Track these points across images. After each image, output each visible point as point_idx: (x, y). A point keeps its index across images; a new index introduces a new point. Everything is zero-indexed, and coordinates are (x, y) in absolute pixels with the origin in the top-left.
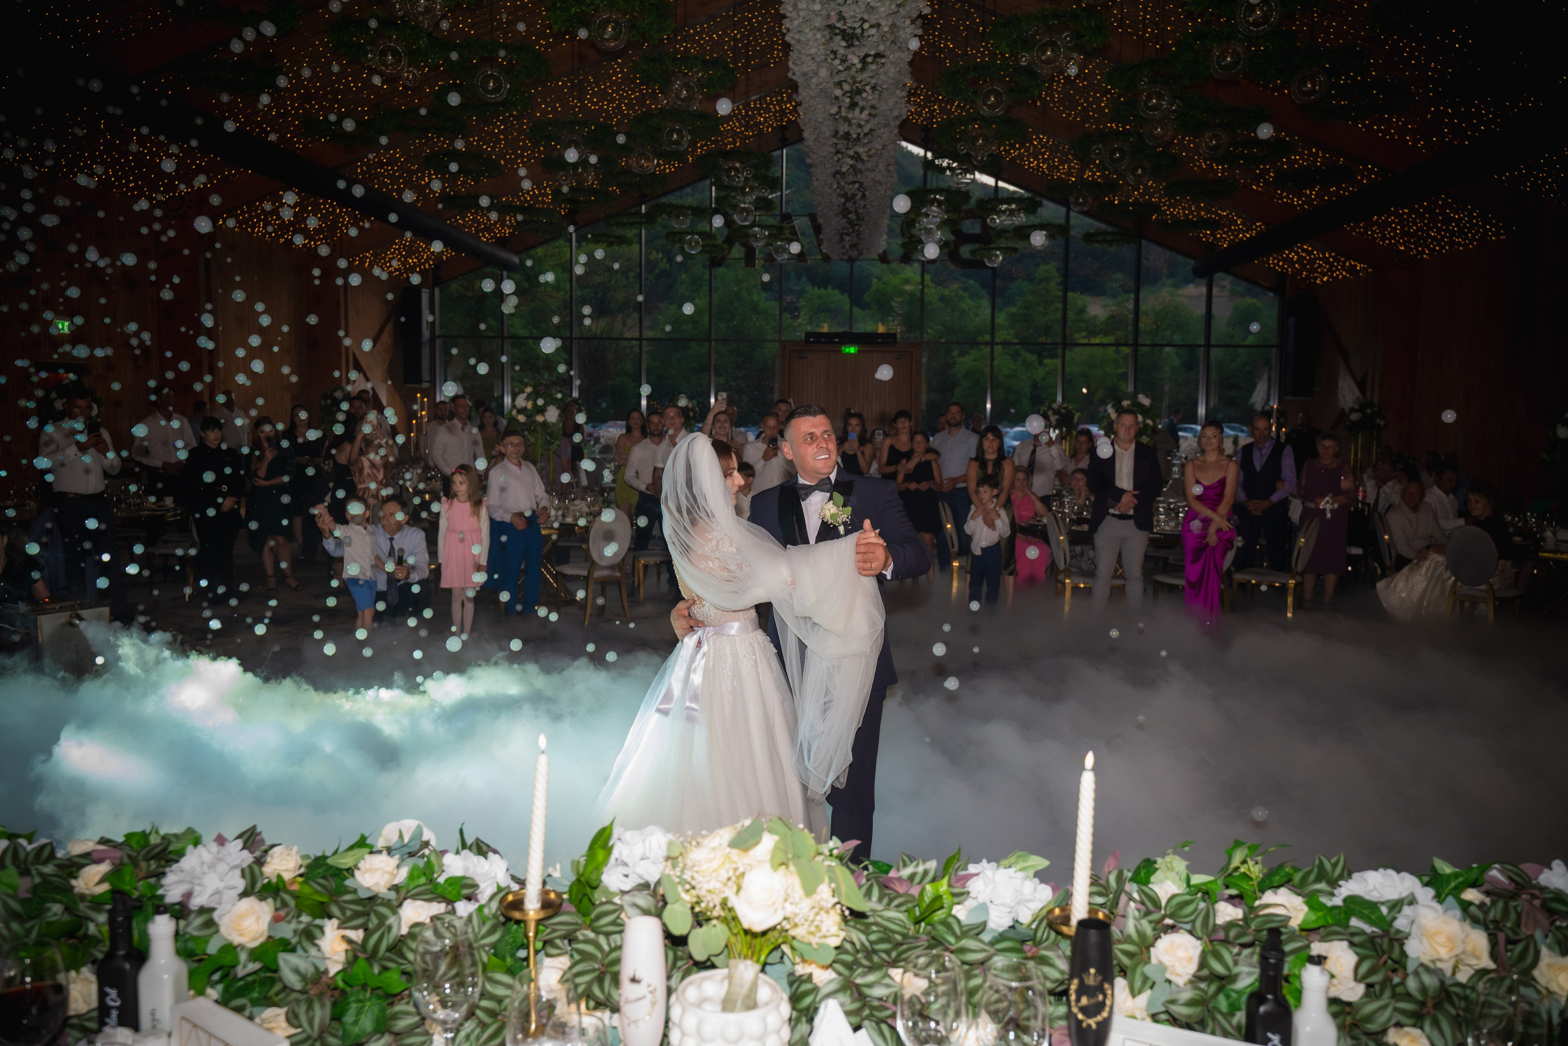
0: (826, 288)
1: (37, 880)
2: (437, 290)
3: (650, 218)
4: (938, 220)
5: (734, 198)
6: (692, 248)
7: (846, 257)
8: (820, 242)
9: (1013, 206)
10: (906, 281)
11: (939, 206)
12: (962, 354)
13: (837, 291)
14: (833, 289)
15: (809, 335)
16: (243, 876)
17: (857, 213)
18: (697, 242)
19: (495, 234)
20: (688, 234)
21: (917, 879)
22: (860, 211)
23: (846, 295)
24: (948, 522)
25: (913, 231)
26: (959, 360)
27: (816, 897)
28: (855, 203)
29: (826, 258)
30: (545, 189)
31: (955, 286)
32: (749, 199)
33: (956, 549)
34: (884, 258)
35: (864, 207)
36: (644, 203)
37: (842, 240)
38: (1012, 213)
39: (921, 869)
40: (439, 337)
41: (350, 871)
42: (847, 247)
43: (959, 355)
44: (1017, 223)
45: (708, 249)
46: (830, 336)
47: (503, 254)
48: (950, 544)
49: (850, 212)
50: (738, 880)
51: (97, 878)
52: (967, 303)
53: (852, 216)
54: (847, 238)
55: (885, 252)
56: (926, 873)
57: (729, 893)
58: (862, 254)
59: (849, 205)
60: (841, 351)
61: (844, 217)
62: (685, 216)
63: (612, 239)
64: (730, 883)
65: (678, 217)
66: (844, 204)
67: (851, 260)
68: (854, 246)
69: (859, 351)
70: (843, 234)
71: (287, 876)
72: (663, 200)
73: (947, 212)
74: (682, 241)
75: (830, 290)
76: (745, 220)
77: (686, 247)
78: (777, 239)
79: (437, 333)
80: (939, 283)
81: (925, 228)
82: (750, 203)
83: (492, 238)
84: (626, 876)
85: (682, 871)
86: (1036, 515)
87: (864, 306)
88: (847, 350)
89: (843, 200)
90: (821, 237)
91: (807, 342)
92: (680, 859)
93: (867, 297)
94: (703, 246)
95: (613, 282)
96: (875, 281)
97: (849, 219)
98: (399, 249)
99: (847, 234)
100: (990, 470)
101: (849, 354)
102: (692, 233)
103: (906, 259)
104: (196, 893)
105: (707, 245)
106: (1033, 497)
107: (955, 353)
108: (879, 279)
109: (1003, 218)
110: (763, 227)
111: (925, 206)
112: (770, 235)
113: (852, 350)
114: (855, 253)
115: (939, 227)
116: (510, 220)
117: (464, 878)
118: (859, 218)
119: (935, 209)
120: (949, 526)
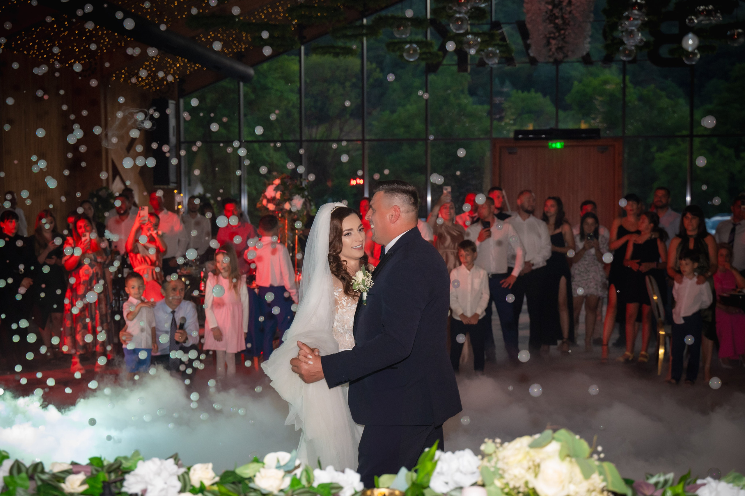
0: (529, 91)
1: (39, 483)
2: (182, 101)
3: (372, 31)
4: (639, 22)
5: (451, 8)
6: (410, 56)
7: (551, 60)
8: (527, 47)
9: (711, 7)
10: (606, 82)
11: (640, 10)
12: (661, 149)
13: (539, 94)
14: (536, 92)
15: (517, 133)
16: (179, 479)
17: (563, 18)
18: (415, 51)
19: (233, 49)
20: (406, 42)
21: (660, 486)
22: (566, 16)
23: (548, 97)
24: (654, 294)
25: (616, 34)
26: (658, 155)
27: (591, 481)
28: (561, 9)
29: (533, 61)
30: (278, 7)
31: (653, 86)
32: (464, 9)
33: (662, 318)
34: (587, 60)
35: (570, 12)
36: (366, 16)
37: (549, 43)
38: (709, 13)
39: (662, 479)
40: (184, 142)
41: (251, 479)
42: (553, 50)
43: (657, 151)
44: (714, 22)
45: (424, 56)
46: (536, 133)
47: (241, 67)
48: (656, 313)
49: (557, 18)
50: (536, 468)
51: (78, 483)
52: (665, 102)
53: (559, 21)
54: (553, 42)
55: (588, 54)
56: (666, 482)
57: (529, 477)
58: (566, 56)
59: (556, 11)
60: (547, 147)
61: (551, 22)
62: (405, 27)
63: (338, 50)
64: (531, 471)
65: (398, 27)
66: (552, 11)
67: (557, 62)
68: (560, 49)
69: (565, 146)
70: (550, 38)
71: (207, 483)
72: (383, 13)
73: (647, 15)
74: (401, 49)
75: (533, 93)
76: (460, 28)
77: (405, 55)
78: (489, 45)
79: (182, 139)
80: (636, 83)
81: (627, 30)
82: (466, 13)
83: (230, 53)
84: (447, 483)
85: (496, 463)
86: (737, 287)
87: (566, 108)
88: (554, 145)
89: (550, 7)
90: (529, 42)
91: (516, 138)
92: (494, 455)
93: (568, 99)
94: (421, 54)
95: (331, 92)
96: (576, 83)
97: (556, 24)
98: (149, 66)
99: (554, 38)
100: (691, 246)
101: (556, 149)
102: (411, 42)
103: (608, 60)
104: (149, 491)
105: (424, 53)
106: (734, 272)
107: (654, 149)
108: (580, 81)
109: (701, 18)
110: (476, 34)
111: (626, 10)
112: (482, 41)
113: (558, 145)
114: (560, 56)
115: (640, 29)
116: (246, 37)
117: (331, 483)
118: (566, 23)
119: (636, 12)
120: (655, 298)
